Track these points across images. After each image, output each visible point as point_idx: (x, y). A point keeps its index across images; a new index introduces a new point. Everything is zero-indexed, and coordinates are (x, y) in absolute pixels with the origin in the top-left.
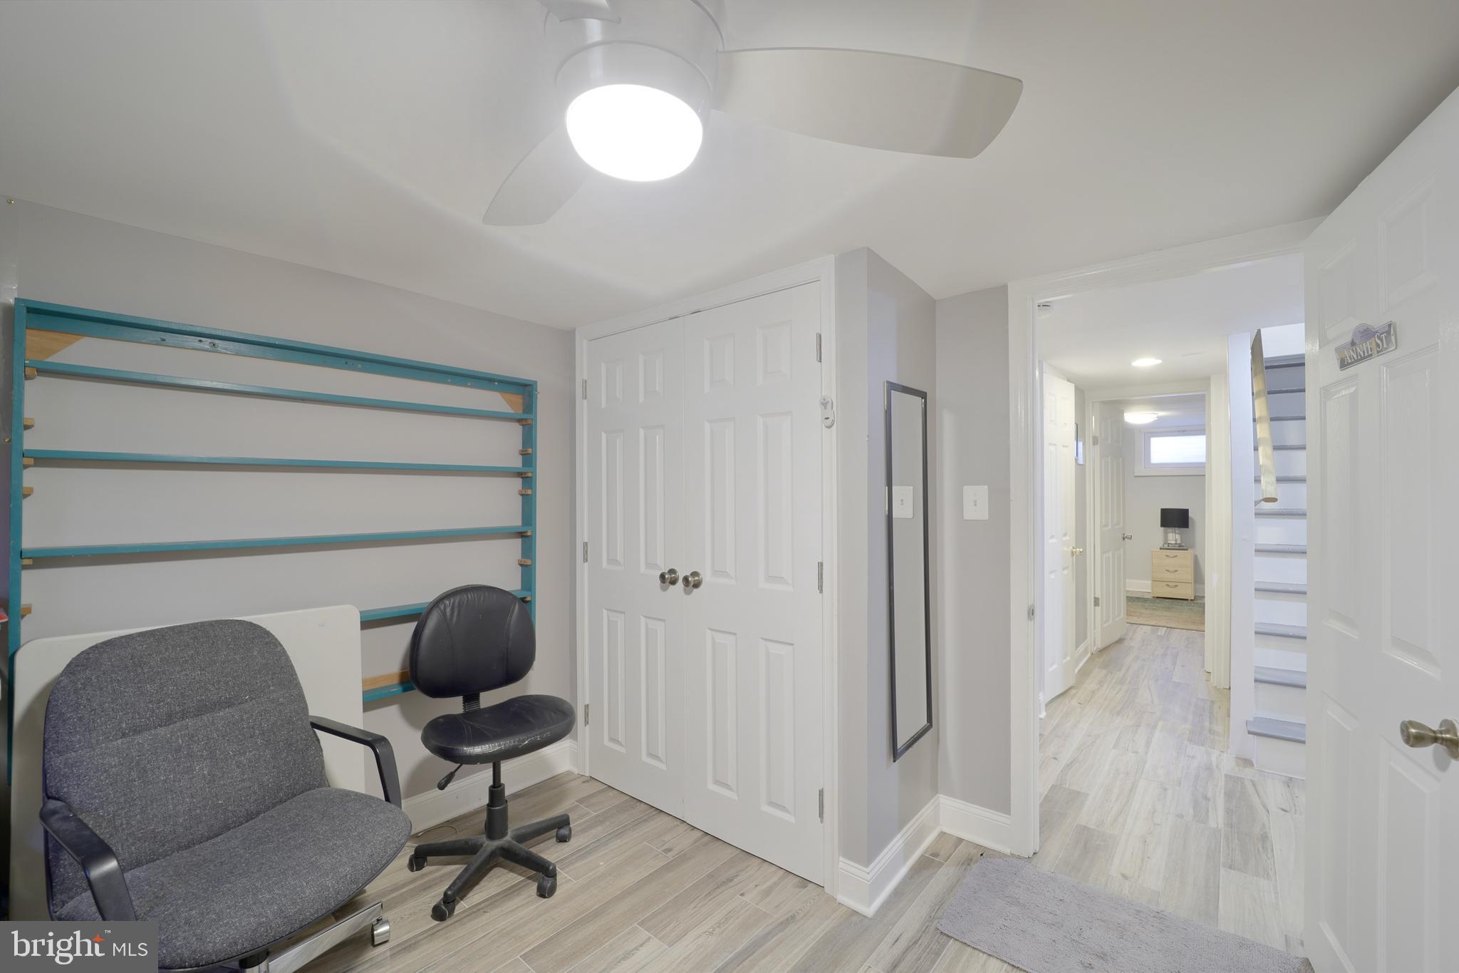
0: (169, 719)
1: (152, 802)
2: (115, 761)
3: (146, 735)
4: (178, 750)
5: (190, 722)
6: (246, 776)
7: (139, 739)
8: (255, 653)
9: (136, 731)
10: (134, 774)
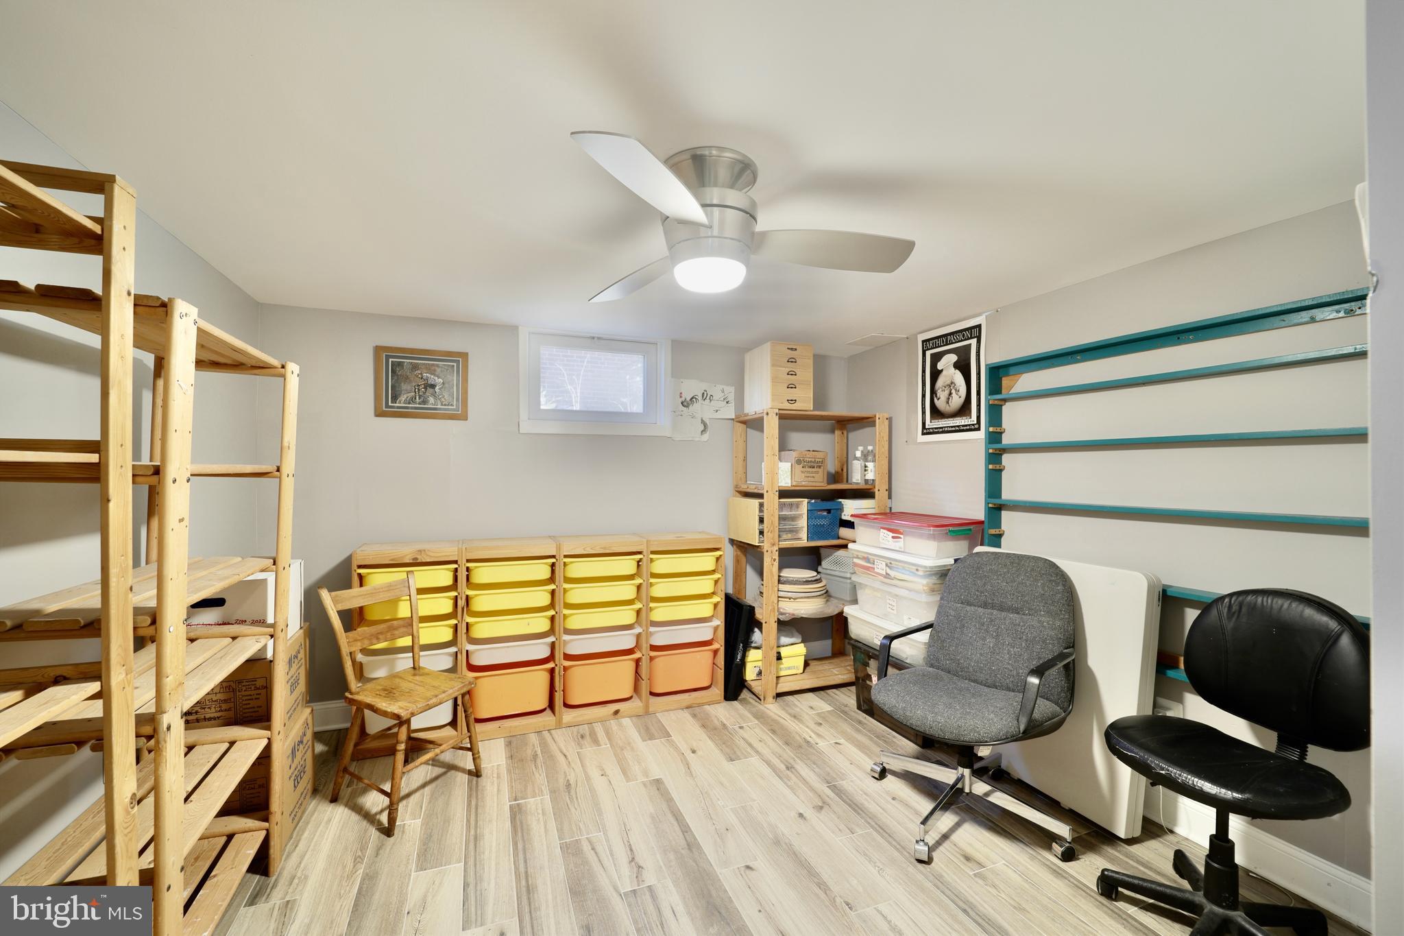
0: (985, 605)
1: (962, 644)
2: (953, 613)
3: (972, 608)
4: (983, 624)
5: (995, 612)
6: (1010, 662)
7: (968, 608)
8: (1039, 584)
9: (970, 604)
10: (958, 625)
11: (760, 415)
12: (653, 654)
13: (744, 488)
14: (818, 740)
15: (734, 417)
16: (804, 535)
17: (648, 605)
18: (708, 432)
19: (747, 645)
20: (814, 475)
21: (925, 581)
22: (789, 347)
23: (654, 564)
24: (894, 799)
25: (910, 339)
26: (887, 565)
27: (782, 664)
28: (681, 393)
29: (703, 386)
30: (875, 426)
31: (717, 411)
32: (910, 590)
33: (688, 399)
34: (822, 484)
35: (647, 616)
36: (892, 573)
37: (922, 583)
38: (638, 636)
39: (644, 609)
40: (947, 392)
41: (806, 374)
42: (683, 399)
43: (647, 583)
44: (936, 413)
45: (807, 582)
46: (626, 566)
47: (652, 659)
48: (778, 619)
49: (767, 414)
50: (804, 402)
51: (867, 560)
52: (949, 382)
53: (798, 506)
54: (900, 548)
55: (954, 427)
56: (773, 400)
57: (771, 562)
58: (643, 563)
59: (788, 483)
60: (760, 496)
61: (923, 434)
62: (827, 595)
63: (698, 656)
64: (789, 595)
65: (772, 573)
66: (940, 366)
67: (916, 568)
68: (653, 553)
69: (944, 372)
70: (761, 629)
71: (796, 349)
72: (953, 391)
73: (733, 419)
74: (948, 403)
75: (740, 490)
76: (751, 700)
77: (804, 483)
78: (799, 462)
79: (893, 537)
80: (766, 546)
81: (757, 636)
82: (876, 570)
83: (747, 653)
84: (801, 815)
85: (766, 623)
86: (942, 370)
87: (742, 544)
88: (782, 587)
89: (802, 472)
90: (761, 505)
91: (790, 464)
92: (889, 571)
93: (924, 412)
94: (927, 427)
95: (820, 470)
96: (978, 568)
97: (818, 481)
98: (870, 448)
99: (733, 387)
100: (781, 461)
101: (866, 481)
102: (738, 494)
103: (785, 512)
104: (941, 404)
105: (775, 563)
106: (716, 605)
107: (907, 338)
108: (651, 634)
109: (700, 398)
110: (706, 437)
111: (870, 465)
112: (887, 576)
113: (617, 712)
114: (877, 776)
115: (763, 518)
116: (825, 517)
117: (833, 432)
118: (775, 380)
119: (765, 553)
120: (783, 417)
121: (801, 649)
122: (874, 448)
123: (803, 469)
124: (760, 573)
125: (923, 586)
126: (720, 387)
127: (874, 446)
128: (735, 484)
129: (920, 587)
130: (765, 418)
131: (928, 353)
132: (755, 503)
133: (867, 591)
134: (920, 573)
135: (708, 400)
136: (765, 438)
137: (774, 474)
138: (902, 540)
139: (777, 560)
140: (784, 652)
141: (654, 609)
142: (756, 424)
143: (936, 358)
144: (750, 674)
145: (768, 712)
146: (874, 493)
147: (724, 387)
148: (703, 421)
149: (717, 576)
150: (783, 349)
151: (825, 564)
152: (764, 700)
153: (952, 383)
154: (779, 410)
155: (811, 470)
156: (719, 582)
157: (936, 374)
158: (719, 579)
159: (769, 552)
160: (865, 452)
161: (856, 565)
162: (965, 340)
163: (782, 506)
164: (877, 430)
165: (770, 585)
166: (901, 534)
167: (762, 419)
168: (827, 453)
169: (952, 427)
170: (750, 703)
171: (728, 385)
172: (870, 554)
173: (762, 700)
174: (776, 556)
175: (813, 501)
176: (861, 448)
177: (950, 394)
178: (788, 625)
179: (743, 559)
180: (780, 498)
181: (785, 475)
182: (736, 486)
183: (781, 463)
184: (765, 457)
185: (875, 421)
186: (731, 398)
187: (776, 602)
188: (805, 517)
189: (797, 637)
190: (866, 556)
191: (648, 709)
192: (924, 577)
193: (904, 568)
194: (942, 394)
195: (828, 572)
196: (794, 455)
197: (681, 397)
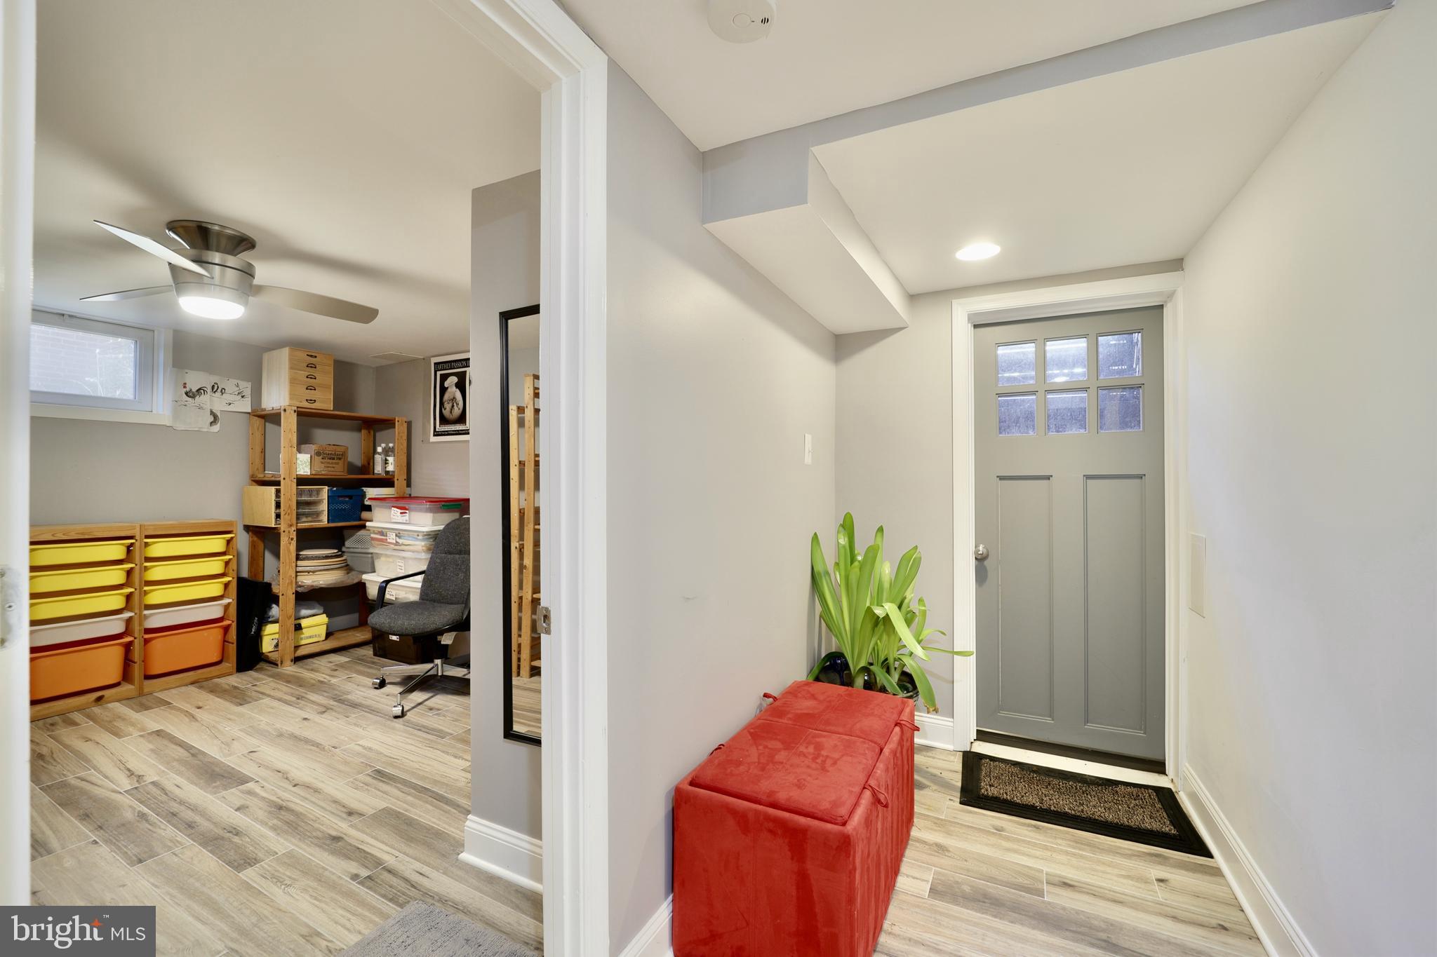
2: (438, 561)
3: (452, 556)
7: (449, 556)
10: (442, 568)
11: (278, 411)
12: (147, 636)
13: (260, 476)
14: (331, 679)
15: (250, 411)
16: (324, 518)
17: (141, 588)
18: (219, 425)
19: (264, 620)
20: (334, 466)
21: (423, 543)
22: (309, 354)
23: (149, 548)
24: (388, 695)
25: (426, 360)
26: (396, 535)
27: (303, 634)
28: (185, 384)
29: (214, 379)
30: (394, 427)
31: (230, 404)
32: (413, 552)
33: (194, 390)
34: (342, 474)
35: (141, 600)
36: (400, 541)
37: (421, 545)
38: (129, 622)
39: (137, 593)
40: (451, 405)
41: (326, 377)
42: (188, 389)
43: (140, 567)
44: (444, 420)
45: (327, 557)
46: (115, 551)
47: (146, 641)
48: (296, 591)
49: (285, 410)
50: (324, 401)
51: (381, 533)
52: (452, 397)
53: (318, 491)
54: (406, 521)
55: (455, 431)
56: (291, 399)
57: (288, 544)
58: (135, 548)
59: (307, 472)
60: (277, 483)
61: (434, 435)
62: (348, 568)
63: (205, 633)
64: (308, 569)
65: (289, 551)
66: (446, 384)
67: (417, 534)
68: (147, 537)
69: (449, 390)
70: (277, 604)
71: (316, 357)
72: (455, 404)
73: (249, 413)
74: (451, 412)
75: (257, 479)
76: (267, 668)
77: (323, 472)
78: (318, 454)
79: (401, 513)
80: (283, 527)
81: (275, 611)
82: (389, 540)
83: (263, 628)
84: (305, 719)
85: (283, 595)
86: (448, 388)
87: (257, 529)
88: (299, 563)
89: (322, 463)
90: (278, 491)
91: (309, 456)
92: (398, 540)
93: (435, 419)
94: (437, 430)
95: (341, 462)
96: (457, 528)
97: (338, 471)
98: (391, 445)
99: (250, 383)
100: (300, 453)
101: (387, 473)
102: (254, 483)
103: (304, 498)
104: (446, 413)
105: (293, 542)
106: (226, 585)
107: (424, 359)
108: (146, 617)
109: (209, 390)
110: (216, 428)
111: (391, 459)
112: (397, 544)
113: (99, 699)
114: (377, 686)
115: (280, 503)
116: (346, 502)
117: (359, 430)
118: (293, 381)
119: (282, 533)
120: (301, 414)
121: (323, 619)
122: (394, 446)
123: (323, 460)
124: (277, 554)
125: (423, 547)
126: (235, 381)
127: (394, 443)
128: (251, 473)
129: (420, 548)
130: (282, 414)
131: (439, 373)
132: (273, 489)
133: (383, 559)
134: (420, 537)
135: (218, 394)
136: (282, 432)
137: (292, 464)
138: (407, 515)
139: (295, 539)
140: (304, 623)
141: (149, 593)
142: (273, 418)
143: (444, 378)
144: (267, 646)
145: (286, 672)
146: (394, 482)
147: (239, 382)
148: (212, 413)
149: (227, 557)
150: (302, 355)
151: (348, 543)
152: (281, 664)
153: (454, 398)
154: (298, 407)
155: (331, 461)
156: (230, 564)
157: (443, 390)
158: (230, 560)
159: (287, 532)
160: (387, 448)
161: (373, 539)
162: (463, 367)
163: (300, 493)
164: (397, 433)
165: (288, 561)
166: (407, 510)
167: (279, 415)
168: (347, 448)
169: (454, 431)
170: (266, 669)
171: (242, 380)
172: (384, 528)
173: (279, 665)
174: (294, 535)
175: (335, 489)
176: (383, 445)
177: (453, 406)
178: (307, 597)
179: (261, 545)
180: (297, 485)
181: (304, 464)
182: (252, 476)
183: (302, 455)
184: (282, 448)
185: (395, 424)
186: (248, 392)
187: (294, 575)
188: (326, 502)
189: (318, 609)
190: (380, 530)
191: (143, 691)
192: (423, 540)
193: (409, 536)
194: (448, 406)
195: (352, 550)
196: (313, 447)
197: (185, 387)
